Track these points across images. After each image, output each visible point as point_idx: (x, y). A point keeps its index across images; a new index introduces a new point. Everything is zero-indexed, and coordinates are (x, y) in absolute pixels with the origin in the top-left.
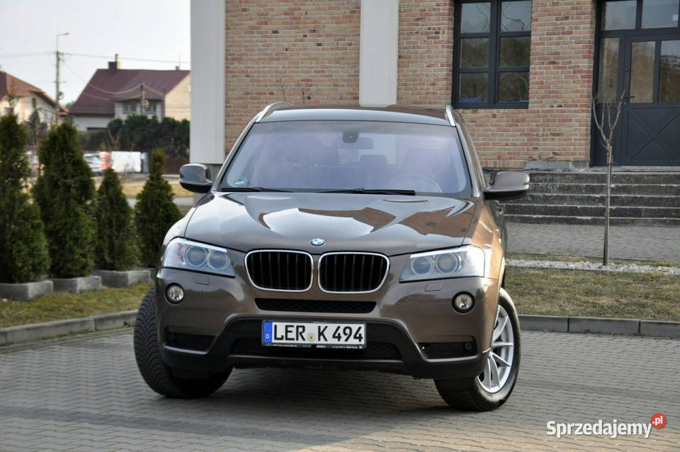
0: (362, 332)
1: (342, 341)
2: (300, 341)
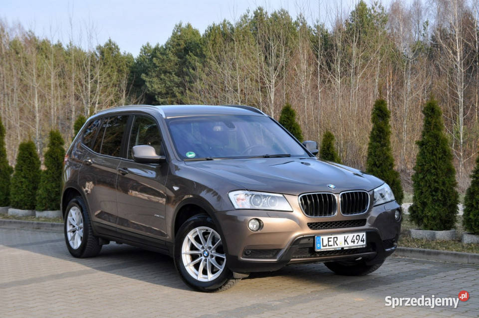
0: (365, 237)
1: (356, 244)
2: (336, 246)
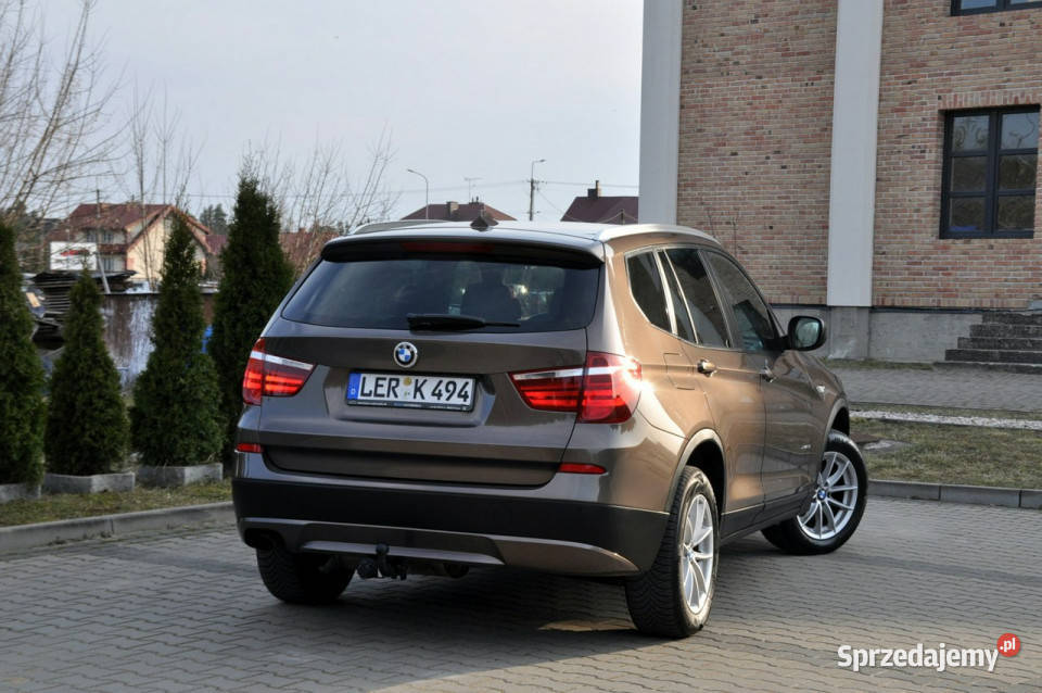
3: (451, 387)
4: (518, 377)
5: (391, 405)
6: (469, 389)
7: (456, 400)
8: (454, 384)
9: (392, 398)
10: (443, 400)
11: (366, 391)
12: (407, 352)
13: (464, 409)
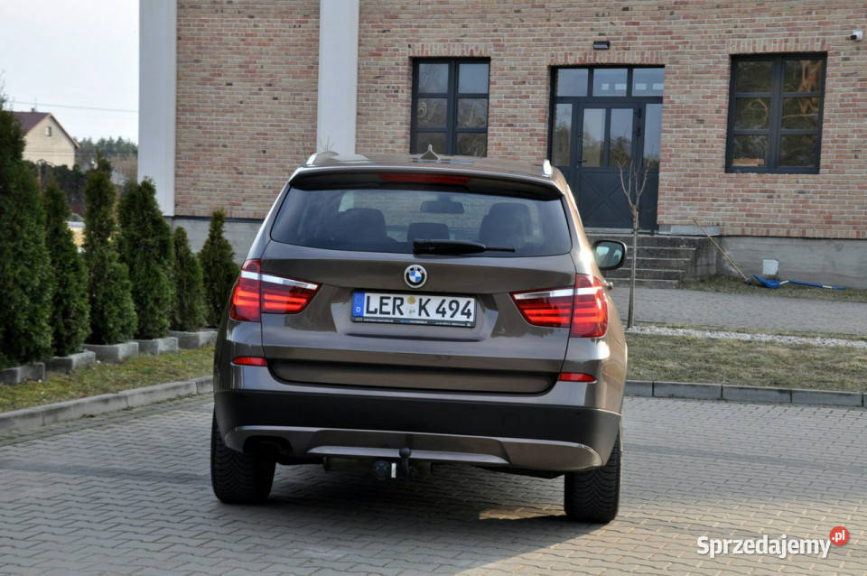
3: (454, 306)
4: (518, 297)
5: (397, 322)
6: (472, 307)
7: (459, 317)
8: (457, 303)
9: (397, 315)
10: (447, 317)
11: (371, 309)
12: (418, 274)
13: (469, 325)
